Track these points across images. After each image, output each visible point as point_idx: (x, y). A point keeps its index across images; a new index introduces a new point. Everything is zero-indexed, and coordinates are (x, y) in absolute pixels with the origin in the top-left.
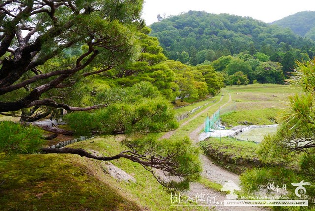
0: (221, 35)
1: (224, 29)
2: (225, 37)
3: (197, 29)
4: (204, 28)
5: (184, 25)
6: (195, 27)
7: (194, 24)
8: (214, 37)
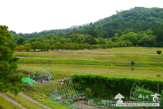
0: (147, 20)
1: (150, 16)
2: (149, 21)
3: (135, 17)
4: (139, 17)
5: (129, 15)
6: (134, 16)
7: (134, 14)
8: (143, 21)
